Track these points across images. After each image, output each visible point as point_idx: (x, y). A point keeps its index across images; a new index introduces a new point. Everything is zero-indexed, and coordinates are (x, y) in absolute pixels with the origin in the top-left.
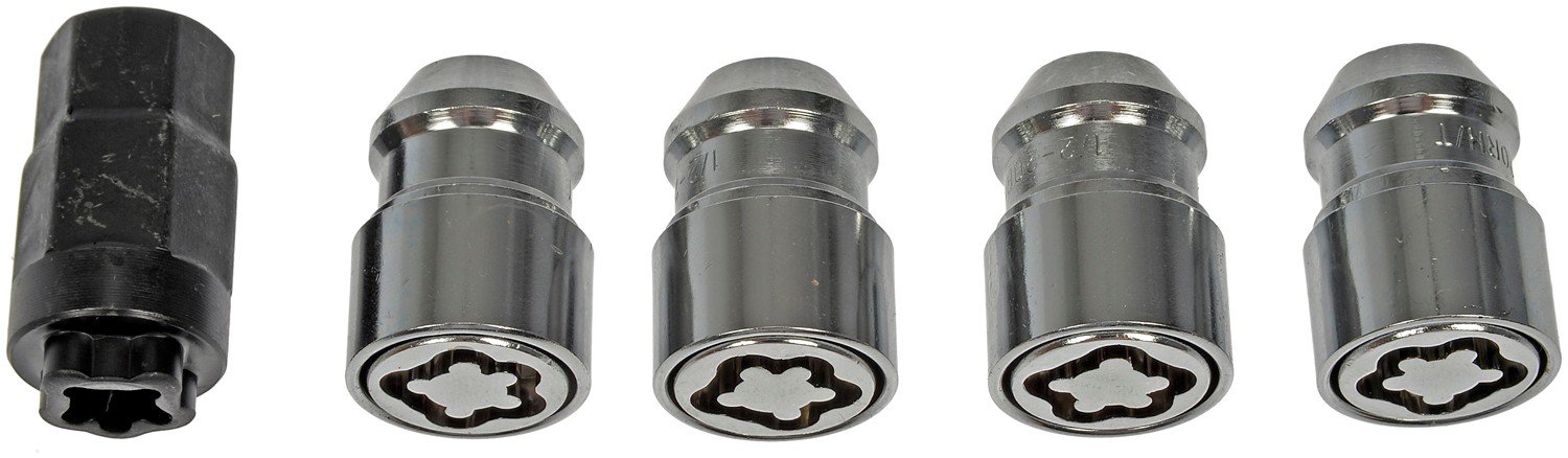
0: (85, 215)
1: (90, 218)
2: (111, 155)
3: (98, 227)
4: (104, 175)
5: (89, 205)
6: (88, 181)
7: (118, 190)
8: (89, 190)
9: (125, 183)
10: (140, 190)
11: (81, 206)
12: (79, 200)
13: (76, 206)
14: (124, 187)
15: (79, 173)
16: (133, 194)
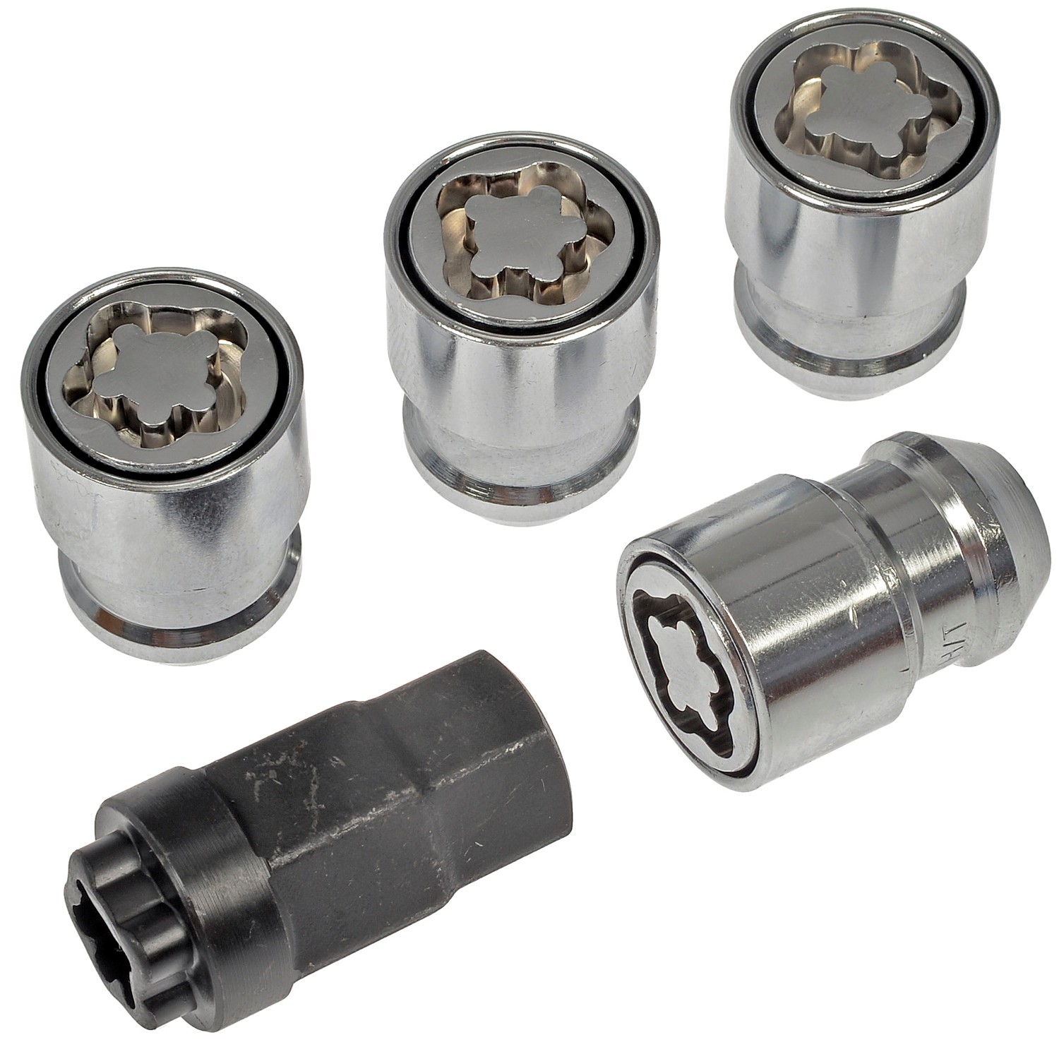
0: (259, 778)
1: (258, 783)
2: (343, 764)
3: (254, 795)
4: (315, 769)
5: (273, 774)
6: (299, 759)
7: (308, 788)
8: (290, 766)
9: (318, 791)
10: (321, 810)
11: (267, 768)
12: (272, 763)
13: (263, 765)
14: (313, 793)
15: (302, 746)
16: (310, 805)
